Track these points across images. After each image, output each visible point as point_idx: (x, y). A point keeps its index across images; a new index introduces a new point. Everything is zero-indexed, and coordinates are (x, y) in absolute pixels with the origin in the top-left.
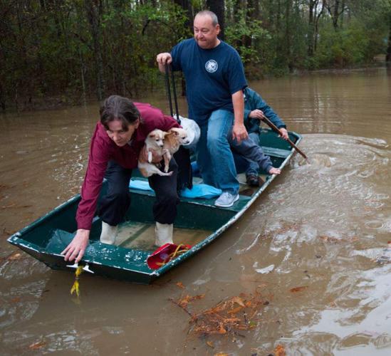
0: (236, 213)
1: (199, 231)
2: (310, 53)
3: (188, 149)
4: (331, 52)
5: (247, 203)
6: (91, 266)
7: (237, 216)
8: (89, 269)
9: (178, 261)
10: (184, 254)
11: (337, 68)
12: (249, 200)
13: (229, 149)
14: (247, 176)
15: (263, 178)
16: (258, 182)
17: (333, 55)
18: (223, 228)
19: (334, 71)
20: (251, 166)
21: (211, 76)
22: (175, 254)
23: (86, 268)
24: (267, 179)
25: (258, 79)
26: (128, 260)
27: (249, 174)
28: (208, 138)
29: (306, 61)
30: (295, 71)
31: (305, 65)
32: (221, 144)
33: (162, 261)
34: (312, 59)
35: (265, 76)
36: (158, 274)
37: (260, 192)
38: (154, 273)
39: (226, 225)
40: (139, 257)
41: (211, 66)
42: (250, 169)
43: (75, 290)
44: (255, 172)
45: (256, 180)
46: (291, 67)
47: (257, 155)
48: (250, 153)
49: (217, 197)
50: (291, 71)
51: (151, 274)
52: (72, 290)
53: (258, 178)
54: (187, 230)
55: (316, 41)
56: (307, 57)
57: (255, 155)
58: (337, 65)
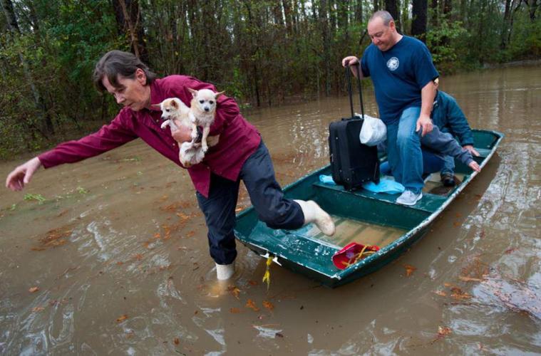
0: (429, 214)
1: (390, 229)
2: (503, 46)
3: (376, 146)
4: (525, 44)
5: (441, 204)
6: (280, 259)
7: (431, 218)
8: (278, 261)
9: (363, 265)
10: (369, 257)
11: (530, 59)
12: (445, 200)
13: (419, 148)
14: (442, 175)
15: (460, 177)
16: (453, 182)
17: (527, 47)
18: (414, 230)
19: (529, 62)
20: (446, 165)
21: (394, 74)
22: (361, 254)
23: (275, 260)
24: (465, 179)
25: (451, 74)
26: (316, 254)
27: (444, 173)
28: (398, 135)
29: (499, 55)
30: (485, 66)
31: (497, 59)
32: (411, 142)
33: (347, 260)
34: (506, 52)
35: (458, 71)
36: (339, 278)
37: (457, 192)
38: (335, 276)
39: (418, 227)
40: (327, 252)
41: (393, 64)
42: (446, 169)
43: (266, 279)
44: (450, 172)
45: (452, 179)
46: (482, 61)
47: (455, 149)
48: (446, 148)
49: (399, 194)
50: (482, 65)
51: (332, 277)
52: (264, 278)
53: (454, 178)
54: (377, 226)
55: (510, 35)
56: (500, 51)
57: (452, 150)
58: (532, 56)
